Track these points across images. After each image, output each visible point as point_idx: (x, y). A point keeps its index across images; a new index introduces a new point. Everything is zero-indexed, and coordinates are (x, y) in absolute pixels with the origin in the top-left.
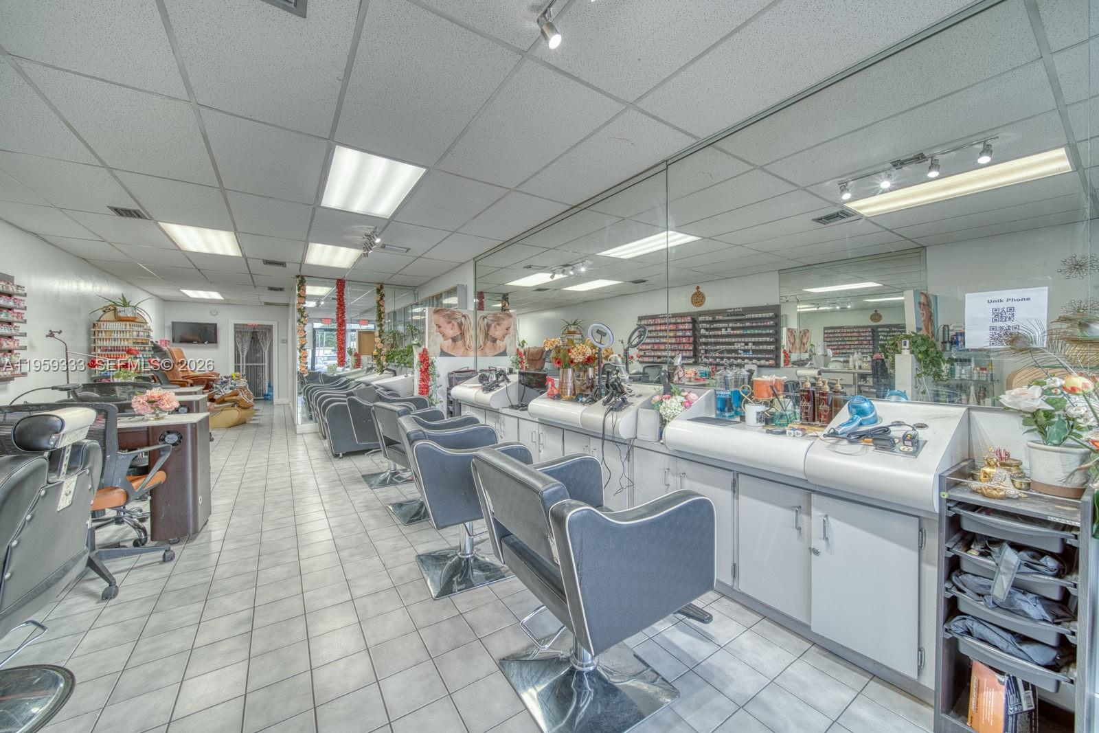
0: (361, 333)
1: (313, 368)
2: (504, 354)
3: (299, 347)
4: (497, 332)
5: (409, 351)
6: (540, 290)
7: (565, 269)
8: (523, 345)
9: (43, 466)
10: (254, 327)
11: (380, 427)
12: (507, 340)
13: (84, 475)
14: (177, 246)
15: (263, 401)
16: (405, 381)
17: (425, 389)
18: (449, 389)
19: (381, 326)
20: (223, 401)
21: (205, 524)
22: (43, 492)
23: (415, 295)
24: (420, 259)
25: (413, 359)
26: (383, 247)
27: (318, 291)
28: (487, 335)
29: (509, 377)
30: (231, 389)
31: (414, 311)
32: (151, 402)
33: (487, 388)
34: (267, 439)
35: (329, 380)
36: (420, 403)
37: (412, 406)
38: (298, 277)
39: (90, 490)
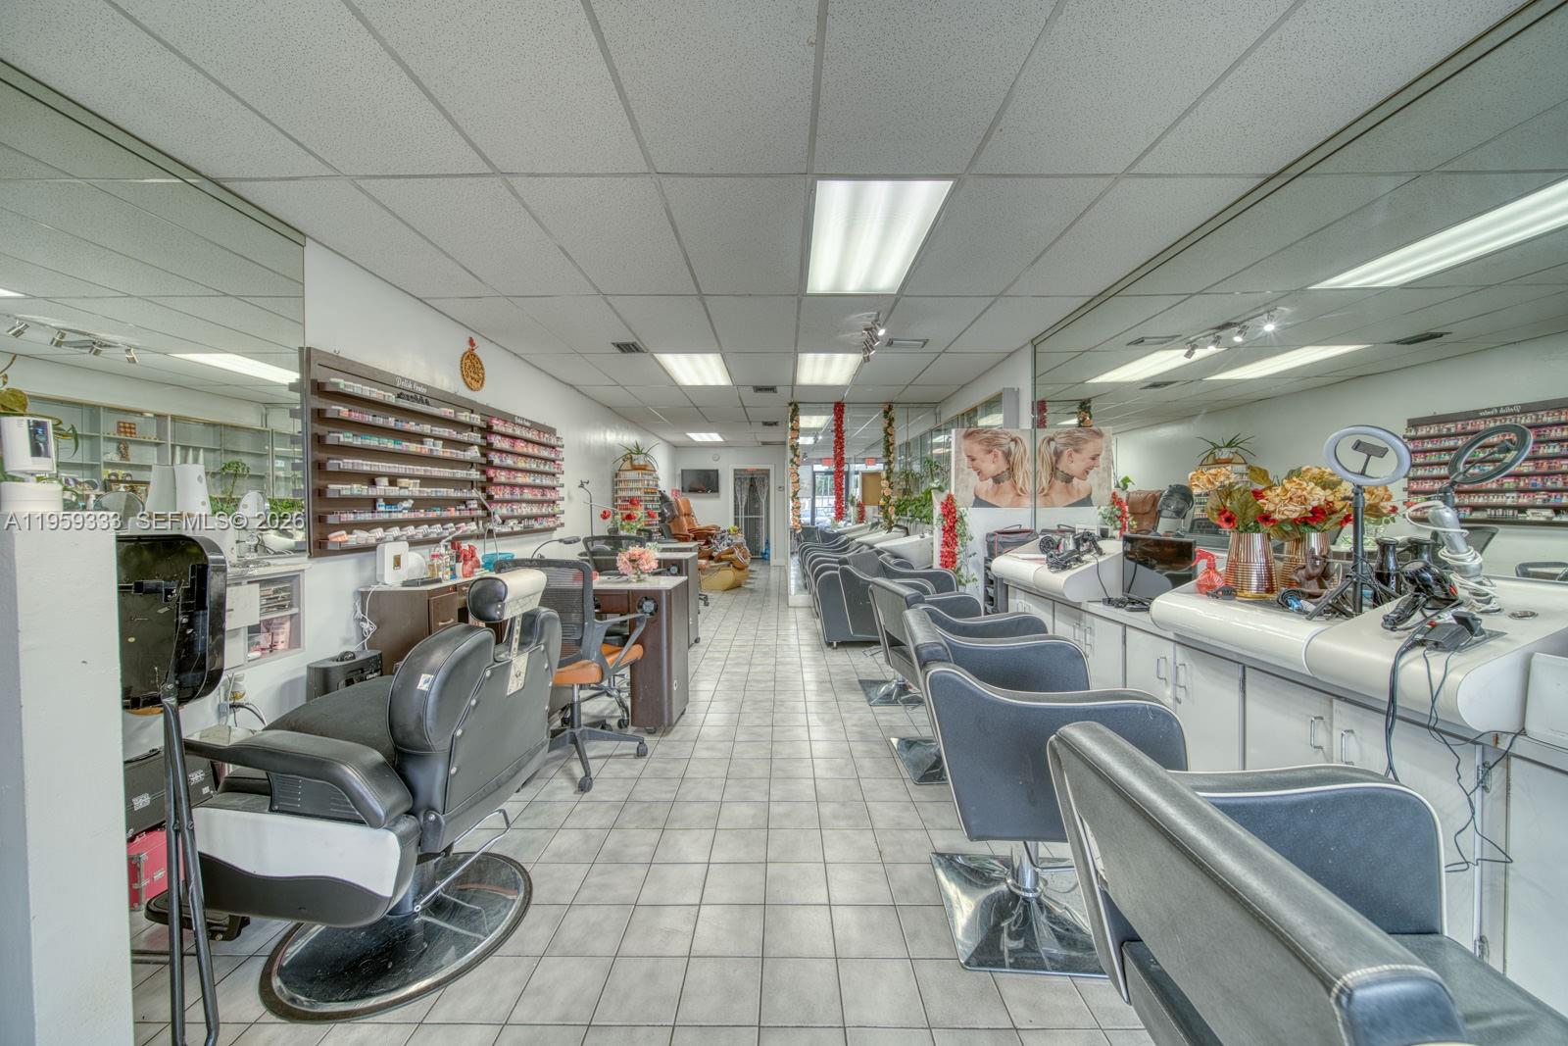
0: (865, 475)
1: (813, 522)
2: (1086, 502)
3: (791, 495)
4: (1073, 464)
5: (927, 501)
6: (1155, 385)
7: (1220, 334)
8: (1126, 486)
9: (487, 641)
10: (752, 472)
11: (881, 617)
12: (1093, 479)
13: (537, 652)
14: (674, 381)
15: (760, 562)
16: (921, 544)
17: (949, 558)
18: (988, 560)
19: (889, 463)
20: (720, 560)
21: (683, 714)
22: (488, 673)
23: (936, 414)
24: (944, 355)
25: (932, 511)
26: (890, 343)
27: (815, 421)
28: (1054, 470)
29: (1102, 544)
30: (729, 545)
31: (934, 441)
32: (633, 561)
33: (1057, 563)
34: (757, 609)
35: (829, 538)
36: (942, 582)
37: (929, 586)
38: (790, 404)
39: (547, 669)
